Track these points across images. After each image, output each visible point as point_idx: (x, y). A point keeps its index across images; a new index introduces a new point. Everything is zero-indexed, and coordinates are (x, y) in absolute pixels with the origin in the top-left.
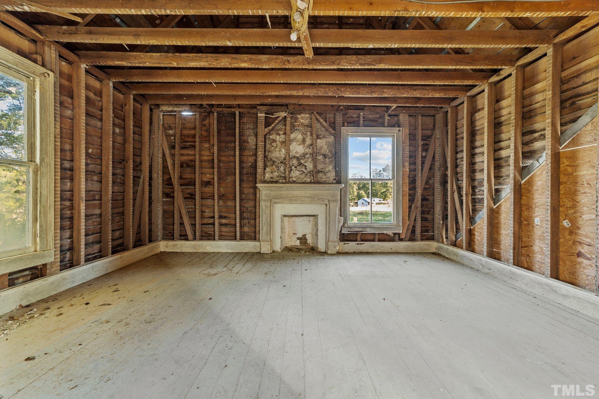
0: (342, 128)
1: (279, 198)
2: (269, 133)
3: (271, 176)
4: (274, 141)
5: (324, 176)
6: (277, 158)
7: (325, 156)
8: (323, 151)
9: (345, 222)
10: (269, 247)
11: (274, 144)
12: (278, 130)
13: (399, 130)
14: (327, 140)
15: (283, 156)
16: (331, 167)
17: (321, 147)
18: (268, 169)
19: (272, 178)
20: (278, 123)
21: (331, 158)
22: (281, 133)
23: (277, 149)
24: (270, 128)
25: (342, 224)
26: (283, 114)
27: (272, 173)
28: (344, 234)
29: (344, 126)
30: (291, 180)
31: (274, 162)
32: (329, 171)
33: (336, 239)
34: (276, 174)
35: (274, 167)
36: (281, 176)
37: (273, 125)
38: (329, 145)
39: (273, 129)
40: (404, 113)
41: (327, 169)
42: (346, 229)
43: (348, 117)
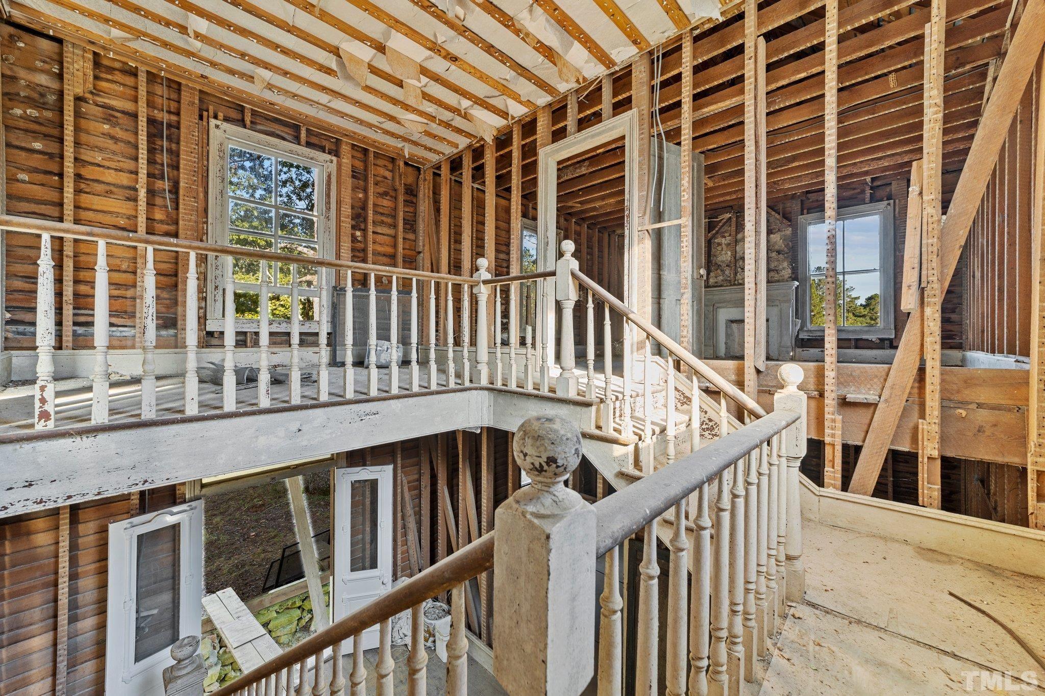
0: (800, 217)
1: (723, 303)
2: (714, 236)
3: (716, 280)
4: (719, 244)
5: (776, 275)
6: (723, 262)
7: (779, 252)
8: (777, 247)
9: (803, 325)
10: (712, 352)
11: (719, 248)
12: (723, 233)
13: (889, 204)
14: (783, 233)
15: (729, 259)
16: (785, 264)
17: (776, 243)
18: (712, 274)
19: (716, 283)
20: (722, 226)
21: (787, 253)
22: (726, 235)
23: (724, 252)
24: (714, 232)
25: (798, 327)
26: (728, 215)
27: (716, 277)
28: (803, 339)
29: (802, 214)
30: (736, 282)
31: (719, 266)
32: (784, 268)
33: (789, 344)
34: (721, 278)
35: (719, 271)
36: (726, 280)
37: (717, 229)
38: (785, 239)
39: (717, 233)
40: (898, 179)
41: (781, 267)
42: (805, 334)
43: (812, 202)
